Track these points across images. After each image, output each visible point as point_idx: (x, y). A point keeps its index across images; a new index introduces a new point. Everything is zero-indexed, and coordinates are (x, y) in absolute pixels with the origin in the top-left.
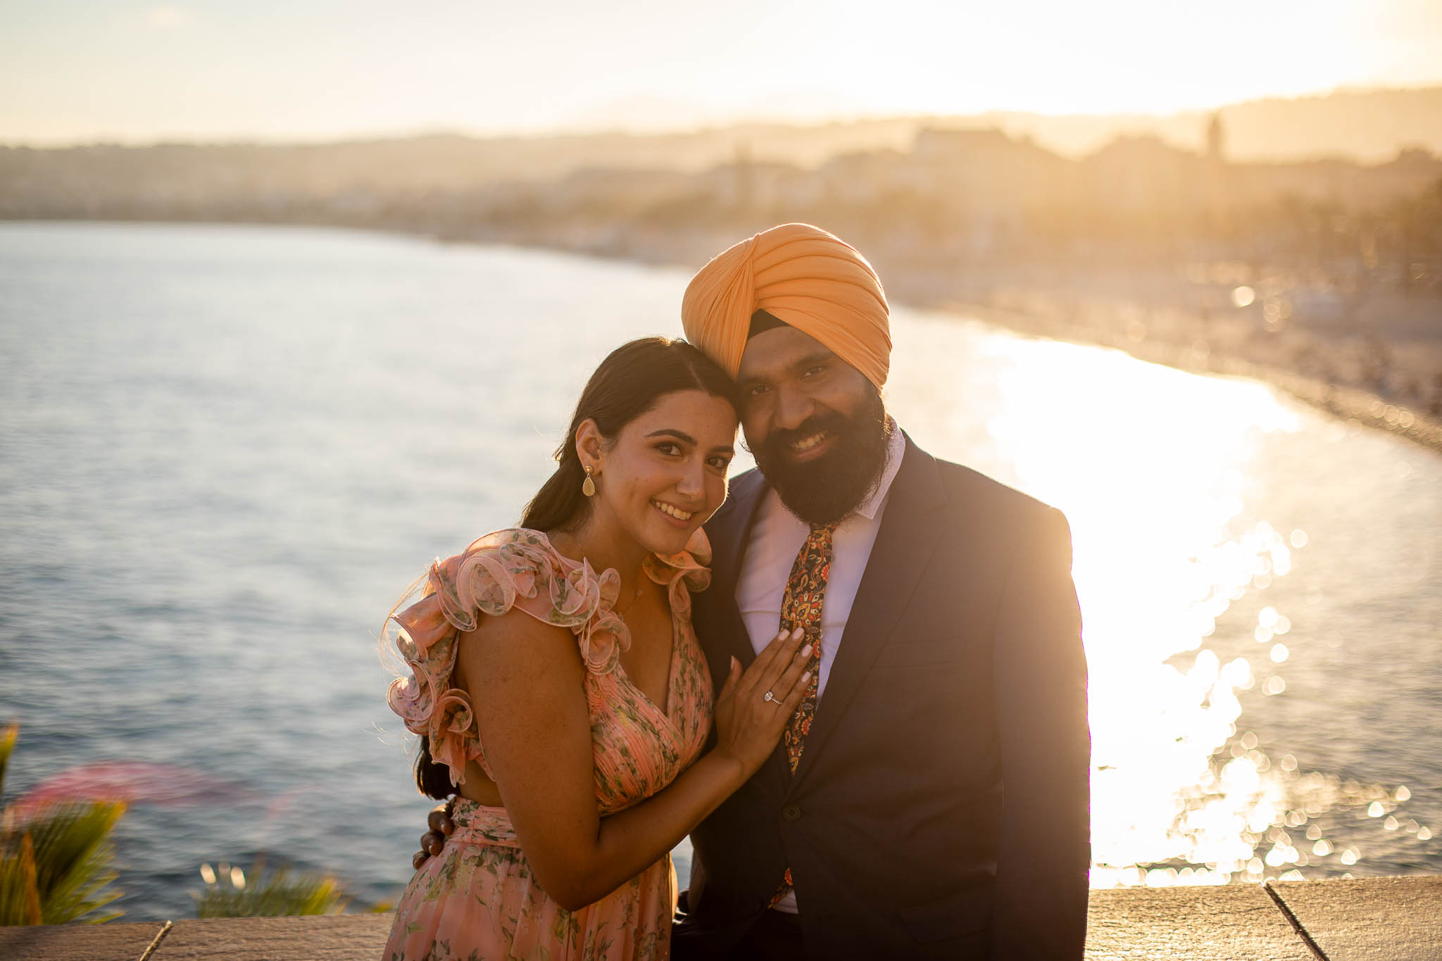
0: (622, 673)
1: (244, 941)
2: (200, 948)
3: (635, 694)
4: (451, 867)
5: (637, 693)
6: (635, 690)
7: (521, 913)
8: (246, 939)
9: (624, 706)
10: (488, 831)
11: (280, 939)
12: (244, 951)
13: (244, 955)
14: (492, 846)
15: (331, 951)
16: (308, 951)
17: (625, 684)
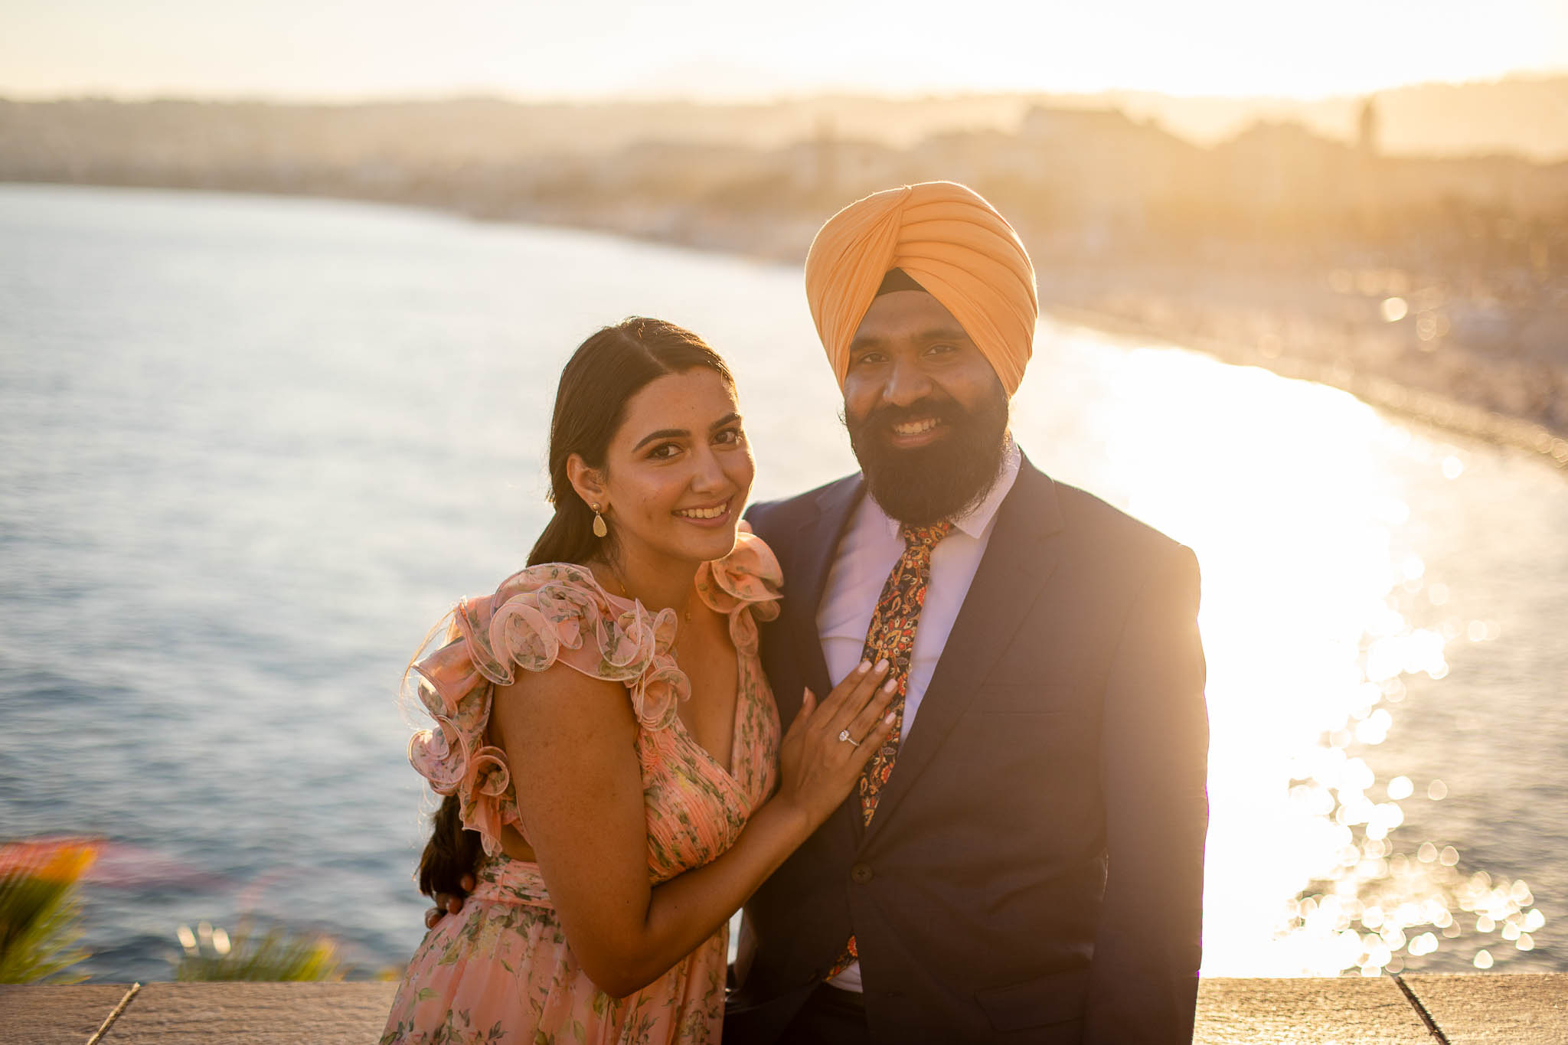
0: (680, 727)
1: (222, 1009)
2: (172, 1015)
3: (695, 751)
4: (474, 927)
5: (698, 751)
6: (695, 746)
7: (553, 983)
8: (226, 1007)
9: (683, 766)
10: (520, 889)
11: (262, 1007)
12: (221, 1020)
13: (221, 1025)
14: (524, 905)
15: (321, 1023)
16: (295, 1023)
17: (683, 739)
